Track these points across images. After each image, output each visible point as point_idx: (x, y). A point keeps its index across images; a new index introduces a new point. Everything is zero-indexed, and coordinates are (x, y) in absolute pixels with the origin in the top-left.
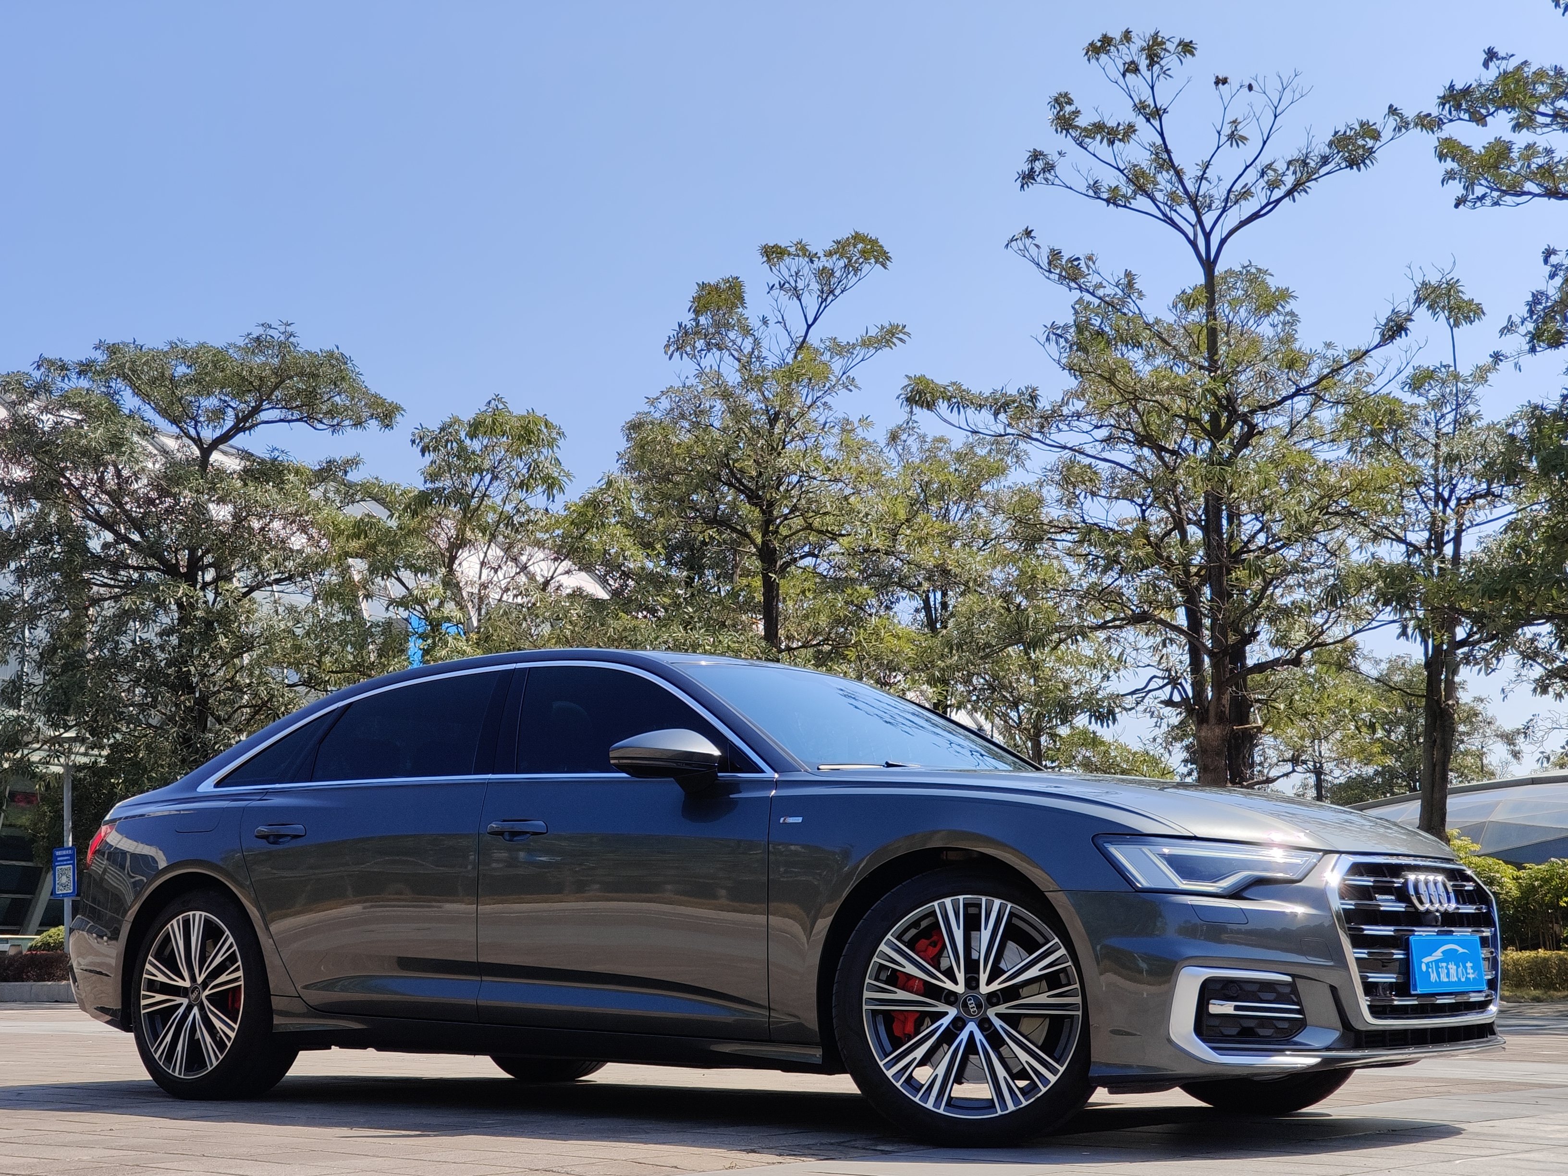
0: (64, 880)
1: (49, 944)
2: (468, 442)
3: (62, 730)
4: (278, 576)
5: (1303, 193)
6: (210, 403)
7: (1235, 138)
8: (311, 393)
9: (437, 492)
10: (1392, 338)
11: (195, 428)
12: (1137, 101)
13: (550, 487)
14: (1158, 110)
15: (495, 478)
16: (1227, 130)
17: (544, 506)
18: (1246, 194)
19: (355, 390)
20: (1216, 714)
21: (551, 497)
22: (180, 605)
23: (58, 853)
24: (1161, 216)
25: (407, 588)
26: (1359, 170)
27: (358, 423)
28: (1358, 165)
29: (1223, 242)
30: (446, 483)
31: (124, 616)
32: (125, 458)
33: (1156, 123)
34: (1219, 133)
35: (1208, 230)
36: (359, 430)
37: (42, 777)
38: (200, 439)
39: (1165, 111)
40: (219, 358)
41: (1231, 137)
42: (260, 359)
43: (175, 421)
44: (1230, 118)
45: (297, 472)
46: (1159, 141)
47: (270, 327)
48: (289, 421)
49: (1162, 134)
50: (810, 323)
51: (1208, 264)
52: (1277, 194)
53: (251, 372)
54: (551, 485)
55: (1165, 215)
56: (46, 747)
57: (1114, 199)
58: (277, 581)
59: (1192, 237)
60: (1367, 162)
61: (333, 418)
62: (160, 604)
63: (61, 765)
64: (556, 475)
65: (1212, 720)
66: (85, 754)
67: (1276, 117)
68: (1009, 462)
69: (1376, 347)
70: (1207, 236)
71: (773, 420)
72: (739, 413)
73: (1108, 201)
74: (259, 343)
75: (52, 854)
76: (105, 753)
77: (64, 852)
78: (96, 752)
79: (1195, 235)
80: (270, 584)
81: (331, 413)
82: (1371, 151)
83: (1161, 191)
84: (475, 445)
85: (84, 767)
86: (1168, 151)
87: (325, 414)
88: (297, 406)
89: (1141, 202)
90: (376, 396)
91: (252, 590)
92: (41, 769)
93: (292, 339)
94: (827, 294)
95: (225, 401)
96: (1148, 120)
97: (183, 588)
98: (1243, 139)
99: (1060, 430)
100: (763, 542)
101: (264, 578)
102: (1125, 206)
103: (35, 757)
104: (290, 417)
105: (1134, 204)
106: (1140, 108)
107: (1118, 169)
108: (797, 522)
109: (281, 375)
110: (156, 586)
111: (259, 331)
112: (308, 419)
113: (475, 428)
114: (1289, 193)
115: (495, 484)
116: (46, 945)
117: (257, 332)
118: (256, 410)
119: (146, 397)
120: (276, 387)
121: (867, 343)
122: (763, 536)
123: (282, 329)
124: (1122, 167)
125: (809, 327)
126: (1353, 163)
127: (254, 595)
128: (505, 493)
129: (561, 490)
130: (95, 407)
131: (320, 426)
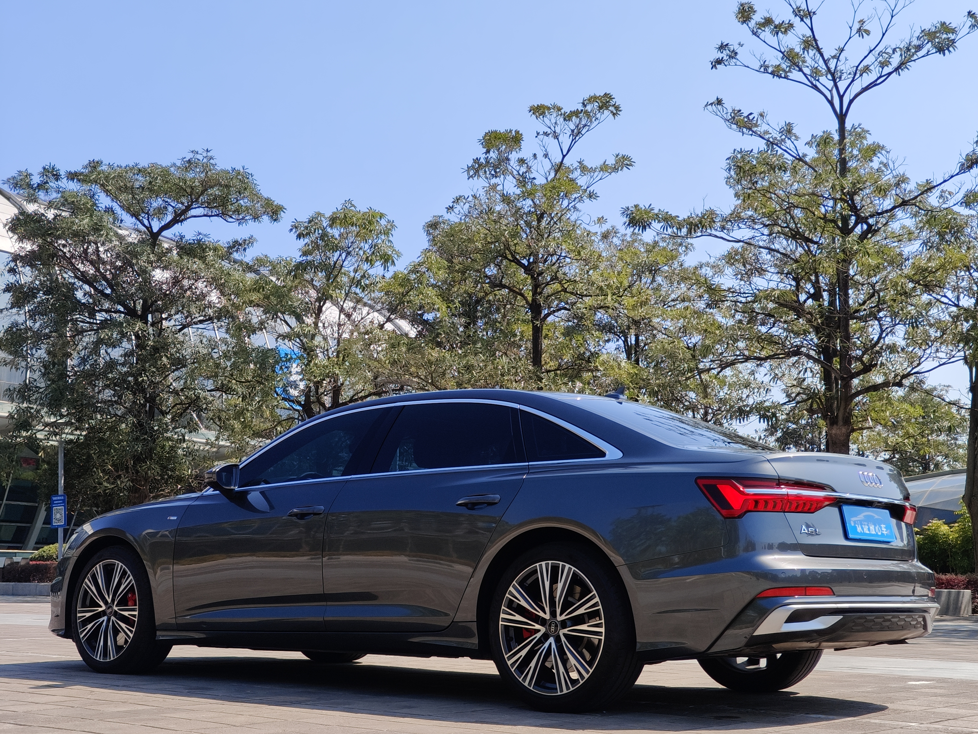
0: (58, 516)
1: (43, 556)
2: (329, 230)
3: (58, 418)
4: (202, 318)
5: (906, 70)
6: (157, 203)
7: (862, 31)
8: (224, 198)
9: (309, 263)
10: (970, 167)
11: (148, 220)
12: (795, 7)
13: (386, 261)
14: (809, 13)
15: (348, 253)
16: (856, 26)
17: (381, 274)
18: (867, 69)
19: (256, 196)
20: (843, 418)
21: (386, 268)
22: (137, 337)
23: (54, 498)
24: (810, 84)
25: (291, 327)
26: (944, 55)
27: (256, 218)
28: (944, 51)
29: (851, 102)
30: (317, 257)
31: (99, 342)
32: (102, 239)
33: (808, 21)
34: (851, 28)
35: (842, 93)
36: (257, 223)
37: (44, 449)
38: (151, 227)
39: (814, 13)
40: (165, 173)
41: (859, 30)
42: (191, 175)
43: (135, 215)
44: (858, 19)
45: (215, 249)
46: (809, 33)
47: (197, 153)
48: (210, 216)
49: (812, 29)
50: (564, 154)
51: (841, 117)
52: (887, 70)
53: (185, 183)
54: (387, 260)
55: (812, 83)
56: (47, 429)
57: (776, 73)
58: (201, 322)
59: (830, 98)
60: (951, 49)
61: (239, 214)
62: (123, 335)
63: (57, 441)
64: (390, 253)
65: (840, 423)
66: (72, 434)
67: (892, 17)
68: (681, 251)
69: (957, 174)
70: (841, 97)
71: (540, 218)
72: (517, 213)
73: (772, 73)
74: (190, 164)
75: (50, 499)
76: (84, 433)
77: (59, 498)
78: (78, 432)
79: (832, 97)
80: (196, 323)
81: (237, 211)
82: (953, 41)
83: (808, 67)
84: (335, 232)
85: (71, 441)
86: (815, 40)
87: (234, 212)
88: (215, 207)
89: (795, 74)
90: (268, 199)
91: (184, 327)
92: (45, 443)
93: (211, 161)
94: (576, 134)
95: (167, 202)
96: (802, 20)
97: (139, 325)
98: (868, 32)
99: (740, 228)
100: (533, 300)
101: (192, 320)
102: (785, 78)
103: (40, 436)
104: (210, 214)
105: (791, 76)
106: (797, 12)
107: (781, 51)
108: (556, 286)
109: (206, 185)
110: (121, 324)
111: (190, 156)
112: (223, 215)
113: (333, 220)
114: (896, 70)
115: (349, 258)
116: (41, 558)
117: (189, 156)
118: (188, 208)
119: (115, 198)
120: (202, 193)
121: (604, 168)
122: (533, 295)
123: (205, 154)
124: (783, 50)
125: (564, 156)
126: (941, 49)
127: (186, 330)
128: (356, 265)
129: (393, 263)
130: (83, 204)
131: (230, 220)
